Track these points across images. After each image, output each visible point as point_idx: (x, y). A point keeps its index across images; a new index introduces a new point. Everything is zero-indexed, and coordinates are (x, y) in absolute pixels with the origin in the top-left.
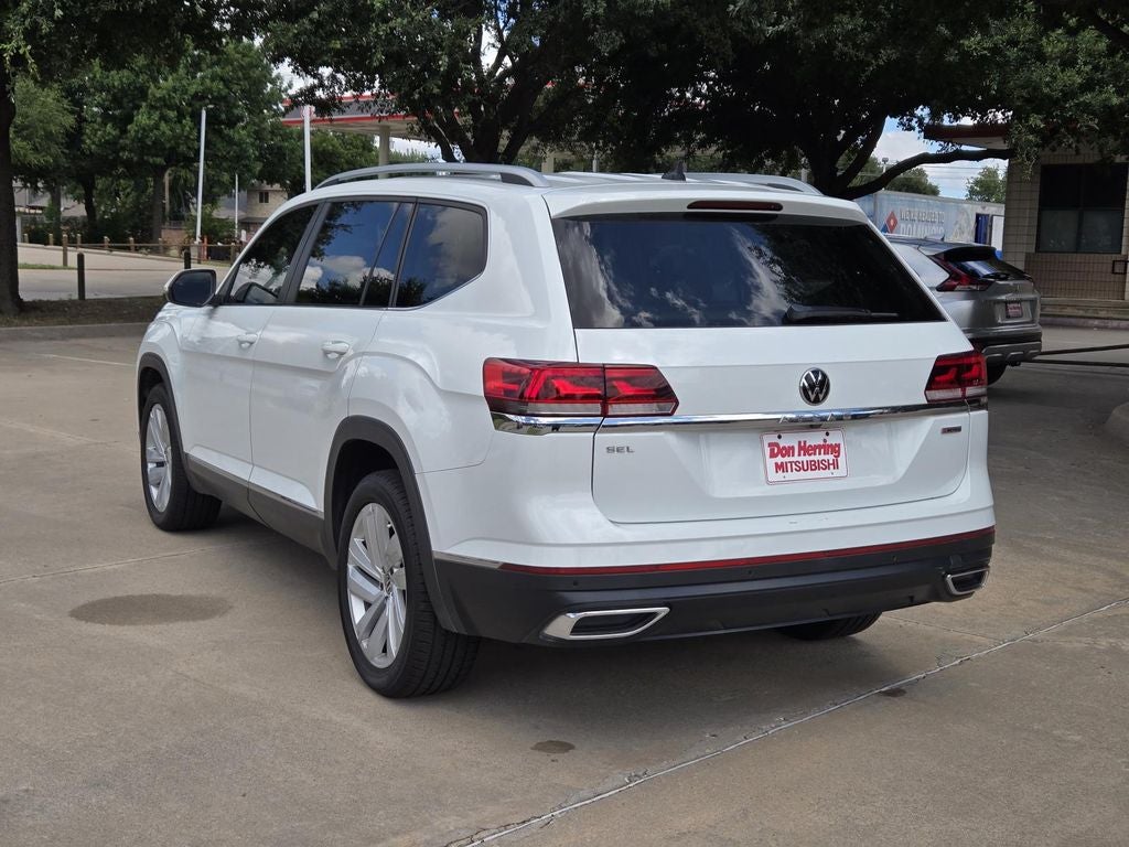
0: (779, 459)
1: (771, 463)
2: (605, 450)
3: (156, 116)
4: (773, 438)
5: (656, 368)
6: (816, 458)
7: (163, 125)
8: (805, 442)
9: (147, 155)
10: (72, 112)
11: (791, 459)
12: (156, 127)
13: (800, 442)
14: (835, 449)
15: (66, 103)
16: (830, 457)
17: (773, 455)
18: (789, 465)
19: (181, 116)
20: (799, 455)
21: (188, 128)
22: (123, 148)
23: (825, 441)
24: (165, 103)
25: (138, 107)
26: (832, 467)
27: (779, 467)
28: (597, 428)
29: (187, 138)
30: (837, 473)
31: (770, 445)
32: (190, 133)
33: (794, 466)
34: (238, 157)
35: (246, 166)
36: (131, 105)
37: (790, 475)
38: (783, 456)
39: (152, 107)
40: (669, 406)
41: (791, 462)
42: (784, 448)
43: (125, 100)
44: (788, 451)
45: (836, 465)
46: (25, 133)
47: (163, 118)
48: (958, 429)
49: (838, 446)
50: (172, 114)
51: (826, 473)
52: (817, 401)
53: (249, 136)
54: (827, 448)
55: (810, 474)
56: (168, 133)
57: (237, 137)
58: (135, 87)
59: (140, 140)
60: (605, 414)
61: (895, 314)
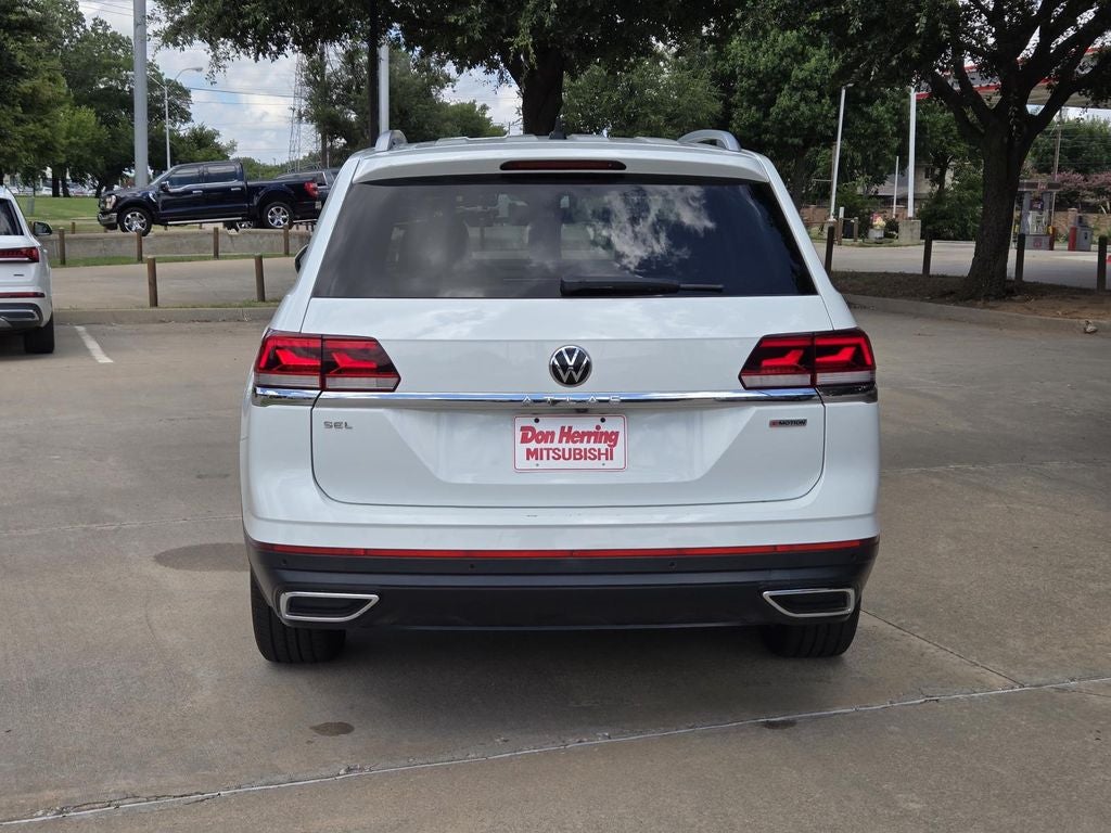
0: (533, 445)
1: (522, 449)
2: (323, 426)
3: (797, 96)
4: (529, 422)
5: (375, 340)
6: (582, 446)
7: (803, 104)
8: (570, 428)
9: (786, 136)
10: (721, 99)
11: (548, 445)
12: (797, 107)
13: (563, 428)
14: (612, 438)
15: (716, 91)
16: (603, 447)
17: (525, 440)
18: (545, 452)
19: (821, 95)
20: (560, 441)
21: (826, 108)
22: (766, 131)
23: (598, 427)
24: (806, 84)
25: (781, 90)
26: (603, 457)
27: (530, 453)
28: (315, 402)
29: (826, 116)
30: (609, 464)
31: (523, 429)
32: (828, 111)
33: (551, 454)
34: (877, 133)
35: (882, 143)
36: (774, 88)
37: (544, 464)
38: (538, 442)
39: (795, 89)
40: (391, 381)
41: (548, 450)
42: (541, 433)
43: (769, 84)
44: (547, 437)
45: (609, 455)
46: (675, 121)
47: (804, 99)
48: (803, 423)
49: (617, 434)
50: (813, 94)
51: (596, 464)
52: (571, 382)
53: (887, 111)
54: (598, 436)
55: (572, 463)
56: (807, 113)
57: (875, 113)
58: (779, 71)
59: (781, 122)
60: (323, 388)
61: (720, 286)
